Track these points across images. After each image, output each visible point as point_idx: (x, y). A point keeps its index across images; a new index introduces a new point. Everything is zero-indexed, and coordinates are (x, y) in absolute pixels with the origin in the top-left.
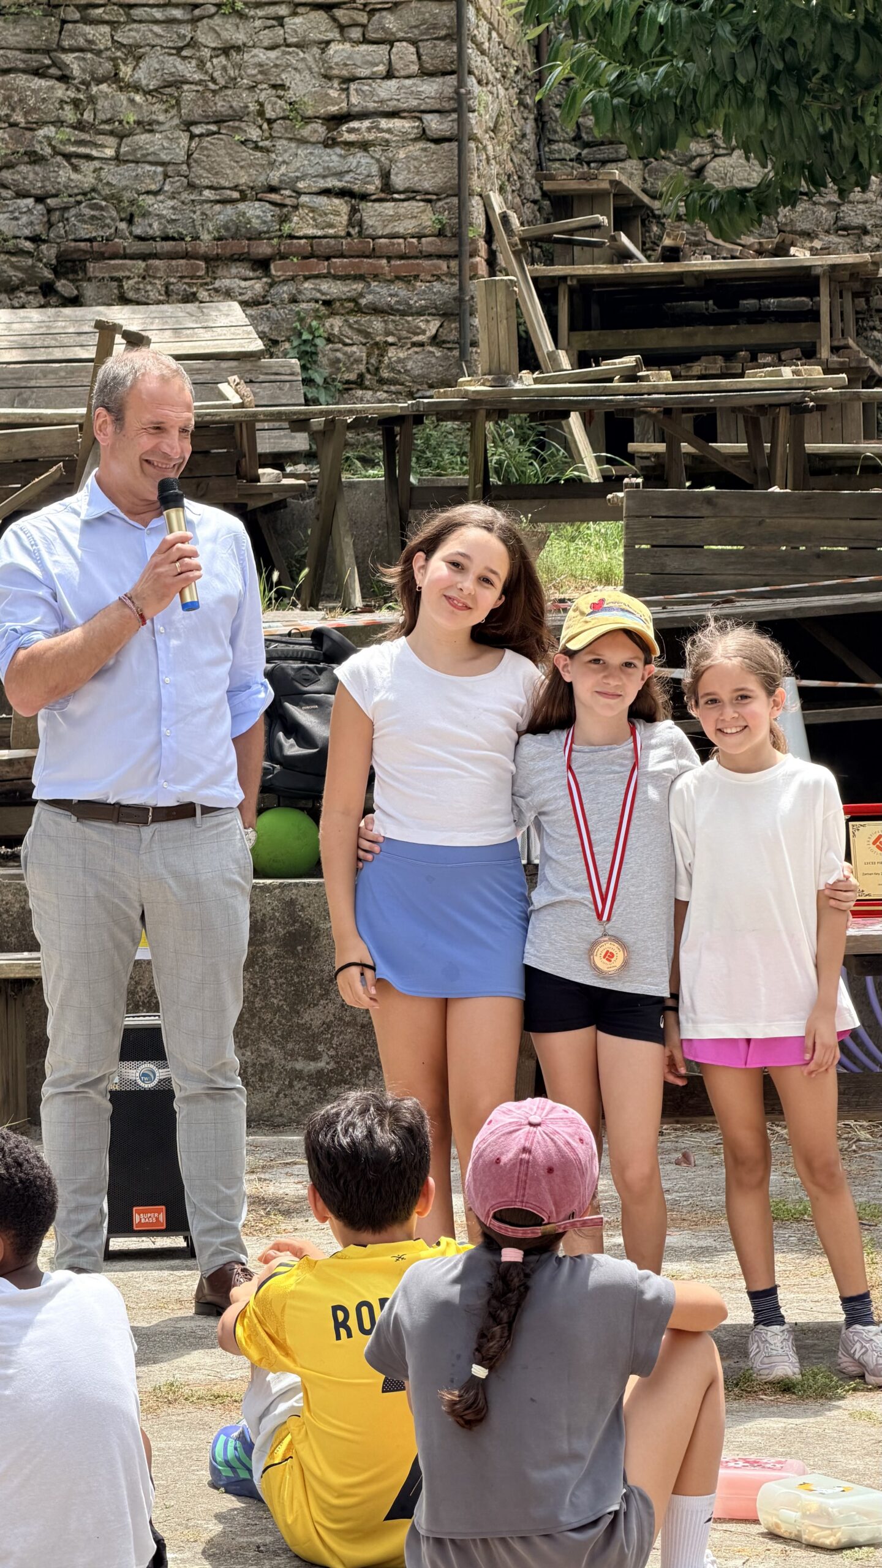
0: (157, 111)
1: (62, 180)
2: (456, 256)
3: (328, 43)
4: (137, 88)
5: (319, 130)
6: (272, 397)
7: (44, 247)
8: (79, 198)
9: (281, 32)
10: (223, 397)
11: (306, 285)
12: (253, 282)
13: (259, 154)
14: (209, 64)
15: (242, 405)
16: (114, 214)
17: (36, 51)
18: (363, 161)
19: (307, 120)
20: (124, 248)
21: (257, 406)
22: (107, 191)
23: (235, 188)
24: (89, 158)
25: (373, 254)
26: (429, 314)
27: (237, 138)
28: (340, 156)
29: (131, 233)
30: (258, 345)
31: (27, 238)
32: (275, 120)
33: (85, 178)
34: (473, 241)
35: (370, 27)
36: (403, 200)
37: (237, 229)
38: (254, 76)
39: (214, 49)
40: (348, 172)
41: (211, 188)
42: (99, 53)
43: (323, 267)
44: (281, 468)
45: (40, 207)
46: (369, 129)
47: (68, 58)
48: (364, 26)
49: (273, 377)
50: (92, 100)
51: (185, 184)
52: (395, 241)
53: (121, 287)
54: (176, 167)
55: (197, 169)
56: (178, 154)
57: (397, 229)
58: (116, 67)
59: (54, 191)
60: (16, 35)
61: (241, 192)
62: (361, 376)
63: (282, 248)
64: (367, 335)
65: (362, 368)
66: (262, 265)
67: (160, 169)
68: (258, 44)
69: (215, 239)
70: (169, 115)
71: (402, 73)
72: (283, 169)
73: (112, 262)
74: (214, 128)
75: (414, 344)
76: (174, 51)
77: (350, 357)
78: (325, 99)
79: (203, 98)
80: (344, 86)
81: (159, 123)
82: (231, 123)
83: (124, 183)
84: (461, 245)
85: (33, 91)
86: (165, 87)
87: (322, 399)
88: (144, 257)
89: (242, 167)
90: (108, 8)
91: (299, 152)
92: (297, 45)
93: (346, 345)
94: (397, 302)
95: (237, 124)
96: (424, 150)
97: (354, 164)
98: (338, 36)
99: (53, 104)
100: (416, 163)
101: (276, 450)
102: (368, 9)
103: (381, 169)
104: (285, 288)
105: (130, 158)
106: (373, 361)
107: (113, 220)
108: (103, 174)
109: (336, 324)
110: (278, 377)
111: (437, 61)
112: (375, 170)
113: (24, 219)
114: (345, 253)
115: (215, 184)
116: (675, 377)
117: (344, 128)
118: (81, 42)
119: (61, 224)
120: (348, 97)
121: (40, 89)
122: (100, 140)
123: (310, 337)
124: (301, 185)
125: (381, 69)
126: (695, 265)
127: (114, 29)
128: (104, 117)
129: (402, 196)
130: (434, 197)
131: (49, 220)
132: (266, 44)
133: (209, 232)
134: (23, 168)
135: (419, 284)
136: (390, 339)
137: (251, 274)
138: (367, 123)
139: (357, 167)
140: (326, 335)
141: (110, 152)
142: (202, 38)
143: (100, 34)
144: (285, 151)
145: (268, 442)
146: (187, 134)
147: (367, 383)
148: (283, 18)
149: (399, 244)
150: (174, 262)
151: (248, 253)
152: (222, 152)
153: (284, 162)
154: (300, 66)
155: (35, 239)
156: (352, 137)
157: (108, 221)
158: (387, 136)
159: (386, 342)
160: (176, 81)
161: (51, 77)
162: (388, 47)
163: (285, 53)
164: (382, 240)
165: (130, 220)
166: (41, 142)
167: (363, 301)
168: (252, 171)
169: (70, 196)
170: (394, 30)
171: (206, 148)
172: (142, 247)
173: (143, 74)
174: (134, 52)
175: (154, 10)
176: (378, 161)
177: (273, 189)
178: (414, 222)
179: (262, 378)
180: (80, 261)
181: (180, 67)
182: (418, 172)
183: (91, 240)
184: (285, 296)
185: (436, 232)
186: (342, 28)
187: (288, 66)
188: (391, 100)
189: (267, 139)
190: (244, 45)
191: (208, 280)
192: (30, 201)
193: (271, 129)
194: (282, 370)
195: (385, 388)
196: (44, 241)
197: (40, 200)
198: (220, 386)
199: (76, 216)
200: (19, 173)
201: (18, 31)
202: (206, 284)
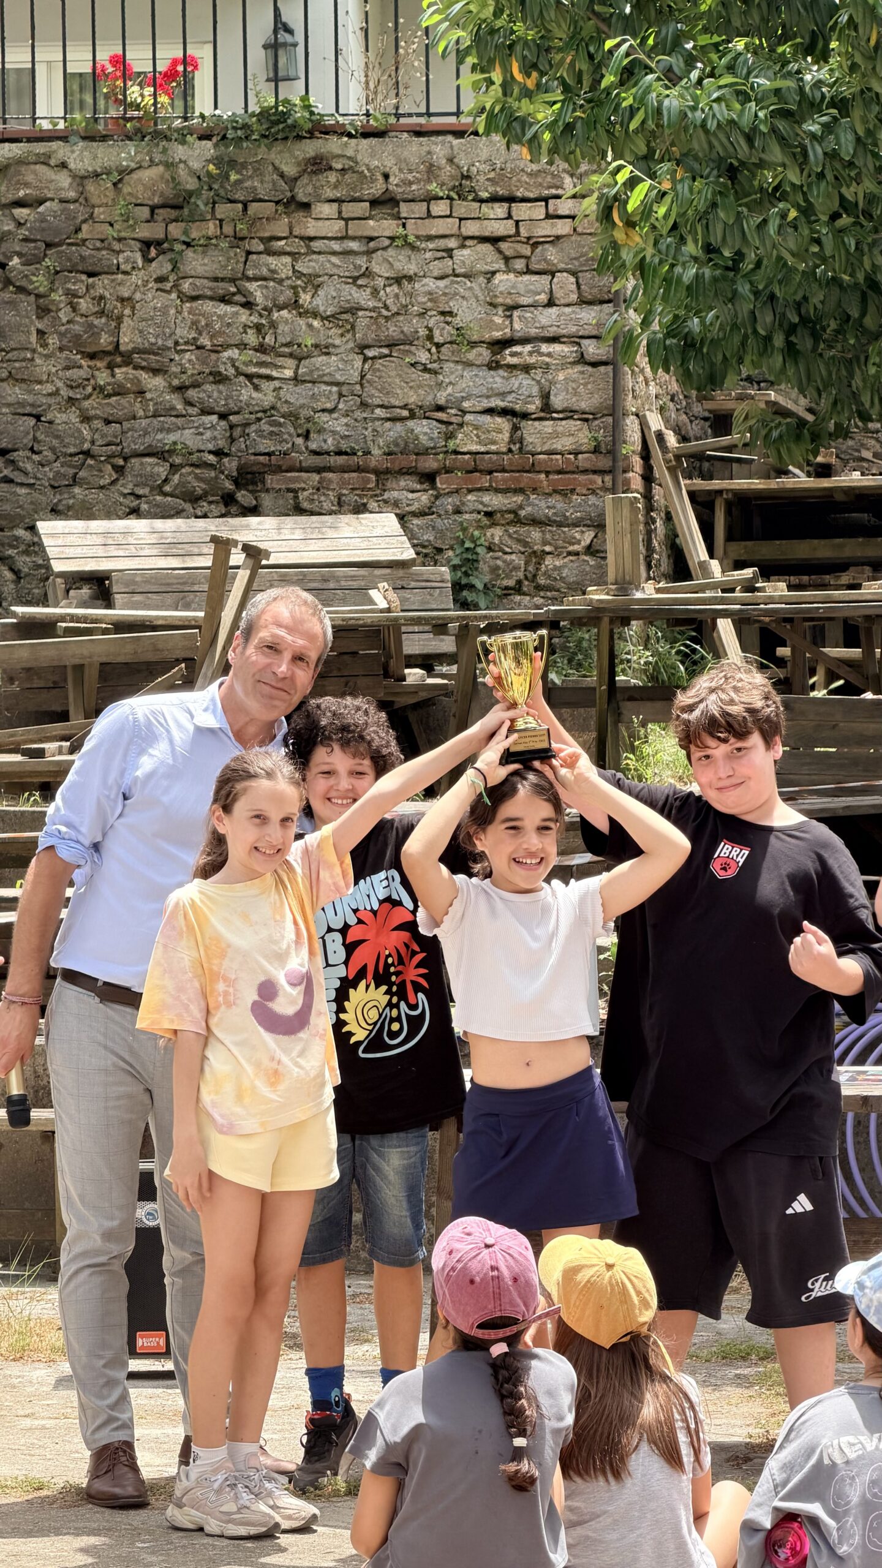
0: (334, 335)
1: (244, 398)
2: (610, 472)
3: (494, 273)
4: (315, 315)
5: (483, 354)
6: (423, 602)
7: (226, 460)
8: (259, 415)
9: (450, 263)
10: (372, 602)
11: (469, 497)
12: (419, 494)
13: (427, 376)
14: (382, 292)
15: (389, 610)
16: (292, 430)
17: (223, 280)
18: (525, 382)
19: (473, 344)
20: (300, 462)
21: (402, 611)
22: (285, 409)
23: (405, 407)
24: (269, 378)
25: (532, 469)
26: (584, 526)
27: (407, 360)
28: (503, 377)
29: (307, 448)
30: (409, 554)
31: (210, 452)
32: (443, 345)
33: (265, 396)
34: (626, 457)
35: (533, 258)
36: (561, 419)
37: (406, 443)
38: (425, 303)
39: (388, 278)
40: (510, 393)
41: (382, 406)
42: (280, 282)
43: (485, 481)
44: (429, 669)
45: (223, 423)
46: (531, 353)
47: (252, 286)
48: (528, 258)
49: (424, 584)
50: (273, 325)
51: (358, 403)
52: (554, 457)
53: (296, 497)
54: (350, 387)
55: (368, 388)
56: (352, 375)
57: (555, 446)
58: (296, 294)
59: (236, 409)
60: (205, 265)
61: (411, 410)
62: (519, 582)
63: (447, 462)
64: (526, 544)
65: (521, 575)
66: (429, 478)
67: (335, 389)
68: (428, 274)
69: (385, 454)
70: (344, 339)
71: (563, 301)
72: (450, 389)
73: (289, 474)
74: (386, 351)
75: (570, 554)
76: (350, 280)
77: (509, 564)
78: (491, 324)
79: (376, 323)
80: (508, 313)
81: (334, 346)
82: (402, 347)
83: (302, 401)
84: (614, 460)
85: (219, 316)
86: (342, 313)
87: (482, 604)
88: (319, 470)
89: (411, 387)
90: (290, 240)
91: (465, 374)
92: (465, 276)
93: (506, 553)
94: (555, 514)
95: (407, 347)
96: (582, 373)
97: (516, 385)
98: (503, 267)
99: (237, 328)
100: (574, 385)
101: (425, 652)
102: (531, 242)
103: (541, 389)
104: (450, 500)
105: (307, 378)
106: (530, 568)
107: (290, 435)
108: (282, 392)
109: (496, 534)
110: (429, 584)
111: (596, 290)
112: (535, 391)
113: (208, 434)
114: (507, 468)
115: (386, 403)
116: (791, 588)
117: (507, 352)
118: (265, 272)
119: (242, 439)
120: (511, 323)
121: (225, 315)
122: (280, 361)
123: (472, 546)
124: (466, 405)
125: (543, 298)
126: (844, 481)
127: (295, 260)
128: (284, 341)
129: (561, 416)
130: (591, 417)
131: (231, 435)
132: (435, 274)
133: (380, 448)
134: (208, 387)
135: (575, 497)
136: (548, 549)
137: (418, 487)
138: (528, 348)
139: (518, 388)
140: (487, 544)
141: (288, 373)
142: (376, 268)
143: (282, 265)
144: (452, 373)
145: (415, 644)
146: (361, 356)
147: (525, 589)
148: (452, 250)
149: (557, 460)
150: (346, 475)
151: (416, 467)
152: (393, 374)
153: (450, 383)
154: (467, 294)
155: (218, 453)
156: (514, 360)
157: (286, 436)
158: (547, 359)
159: (543, 551)
160: (352, 308)
161: (236, 304)
162: (550, 277)
163: (453, 282)
164: (541, 456)
165: (307, 436)
166: (225, 363)
167: (523, 513)
168: (421, 392)
169: (251, 413)
170: (555, 261)
171: (378, 370)
172: (317, 461)
173: (322, 301)
174: (313, 282)
175: (333, 242)
176: (538, 382)
177: (440, 408)
178: (571, 440)
179: (413, 584)
180: (259, 473)
181: (355, 295)
182: (575, 393)
183: (269, 454)
184: (450, 507)
185: (592, 449)
186: (507, 259)
187: (456, 294)
188: (551, 326)
189: (435, 362)
190: (415, 274)
191: (378, 492)
192: (214, 418)
193: (439, 352)
194: (432, 577)
195: (542, 594)
196: (227, 455)
197: (223, 416)
198: (370, 592)
199: (256, 431)
200: (205, 391)
201: (206, 261)
202: (376, 495)
